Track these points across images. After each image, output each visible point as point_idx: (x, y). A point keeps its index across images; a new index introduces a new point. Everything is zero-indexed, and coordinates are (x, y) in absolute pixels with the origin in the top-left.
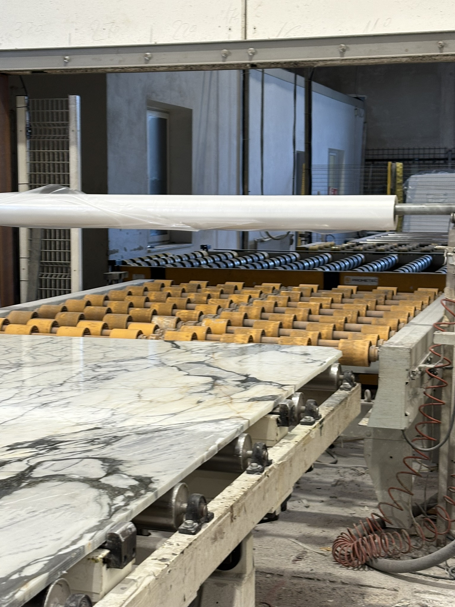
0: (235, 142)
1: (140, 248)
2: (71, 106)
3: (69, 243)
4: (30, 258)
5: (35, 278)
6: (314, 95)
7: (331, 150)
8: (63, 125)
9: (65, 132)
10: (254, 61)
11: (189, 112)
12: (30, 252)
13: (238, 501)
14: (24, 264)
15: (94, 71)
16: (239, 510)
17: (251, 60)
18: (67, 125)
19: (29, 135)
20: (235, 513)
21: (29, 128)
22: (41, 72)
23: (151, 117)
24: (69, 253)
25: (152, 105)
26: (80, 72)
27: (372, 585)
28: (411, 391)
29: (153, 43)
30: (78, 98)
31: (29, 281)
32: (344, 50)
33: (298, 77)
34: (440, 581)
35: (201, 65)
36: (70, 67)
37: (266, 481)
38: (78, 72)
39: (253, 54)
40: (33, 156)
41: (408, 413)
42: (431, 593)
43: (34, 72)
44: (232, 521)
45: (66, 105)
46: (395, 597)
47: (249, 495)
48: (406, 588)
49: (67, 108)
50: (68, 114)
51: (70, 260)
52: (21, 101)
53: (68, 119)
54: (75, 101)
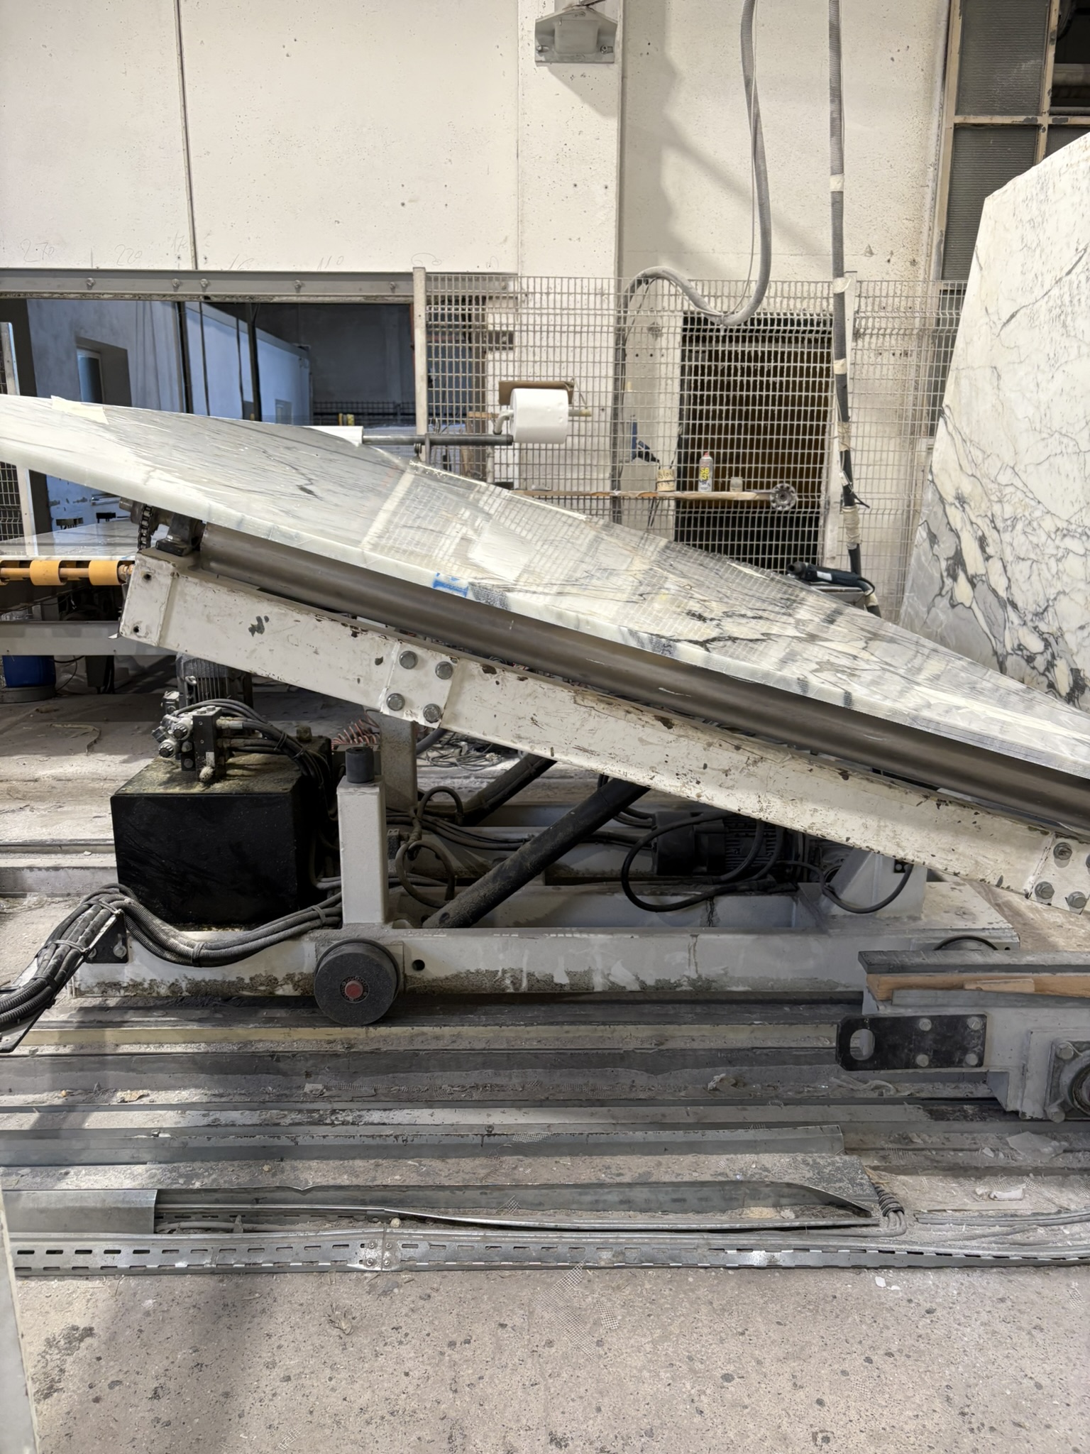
0: (176, 388)
2: (4, 334)
3: (17, 484)
6: (259, 342)
10: (207, 293)
11: (125, 351)
17: (204, 291)
18: (3, 355)
23: (81, 355)
24: (17, 496)
25: (82, 343)
29: (95, 268)
30: (10, 325)
33: (241, 323)
39: (207, 285)
50: (2, 343)
51: (18, 502)
53: (2, 348)
54: (7, 329)
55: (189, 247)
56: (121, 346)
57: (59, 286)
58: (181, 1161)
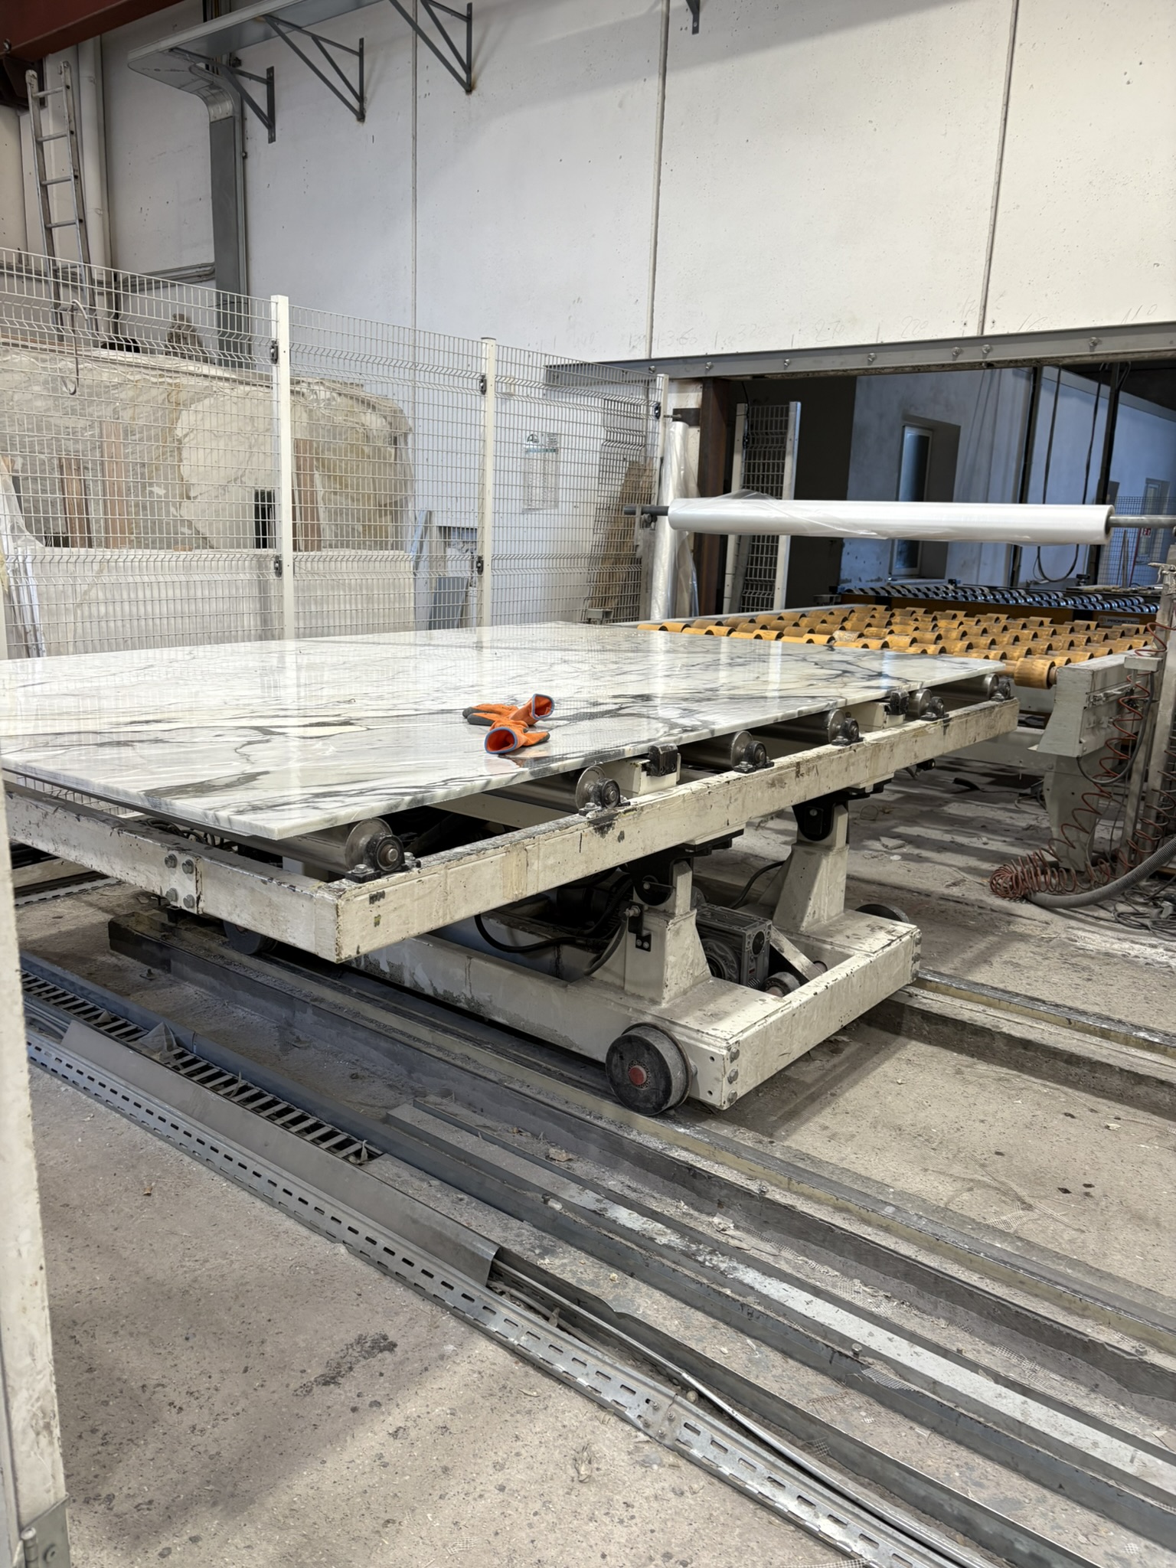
2: (792, 414)
3: (776, 559)
4: (735, 575)
5: (739, 595)
7: (1149, 481)
8: (781, 433)
9: (783, 441)
10: (989, 359)
11: (957, 429)
12: (736, 568)
13: (808, 761)
14: (728, 579)
15: (816, 375)
16: (809, 770)
17: (985, 357)
18: (785, 434)
19: (745, 445)
20: (803, 770)
21: (746, 437)
22: (762, 376)
23: (910, 434)
24: (775, 570)
25: (910, 420)
26: (801, 376)
27: (1023, 914)
28: (1092, 719)
29: (879, 342)
30: (799, 404)
31: (732, 598)
32: (1095, 344)
35: (929, 366)
36: (789, 370)
37: (850, 755)
38: (799, 376)
39: (988, 351)
40: (748, 468)
41: (1083, 741)
43: (755, 377)
44: (797, 776)
45: (786, 412)
49: (787, 415)
50: (787, 422)
51: (775, 577)
52: (741, 409)
53: (786, 428)
54: (796, 408)
55: (978, 310)
56: (954, 421)
57: (842, 363)
58: (550, 1234)
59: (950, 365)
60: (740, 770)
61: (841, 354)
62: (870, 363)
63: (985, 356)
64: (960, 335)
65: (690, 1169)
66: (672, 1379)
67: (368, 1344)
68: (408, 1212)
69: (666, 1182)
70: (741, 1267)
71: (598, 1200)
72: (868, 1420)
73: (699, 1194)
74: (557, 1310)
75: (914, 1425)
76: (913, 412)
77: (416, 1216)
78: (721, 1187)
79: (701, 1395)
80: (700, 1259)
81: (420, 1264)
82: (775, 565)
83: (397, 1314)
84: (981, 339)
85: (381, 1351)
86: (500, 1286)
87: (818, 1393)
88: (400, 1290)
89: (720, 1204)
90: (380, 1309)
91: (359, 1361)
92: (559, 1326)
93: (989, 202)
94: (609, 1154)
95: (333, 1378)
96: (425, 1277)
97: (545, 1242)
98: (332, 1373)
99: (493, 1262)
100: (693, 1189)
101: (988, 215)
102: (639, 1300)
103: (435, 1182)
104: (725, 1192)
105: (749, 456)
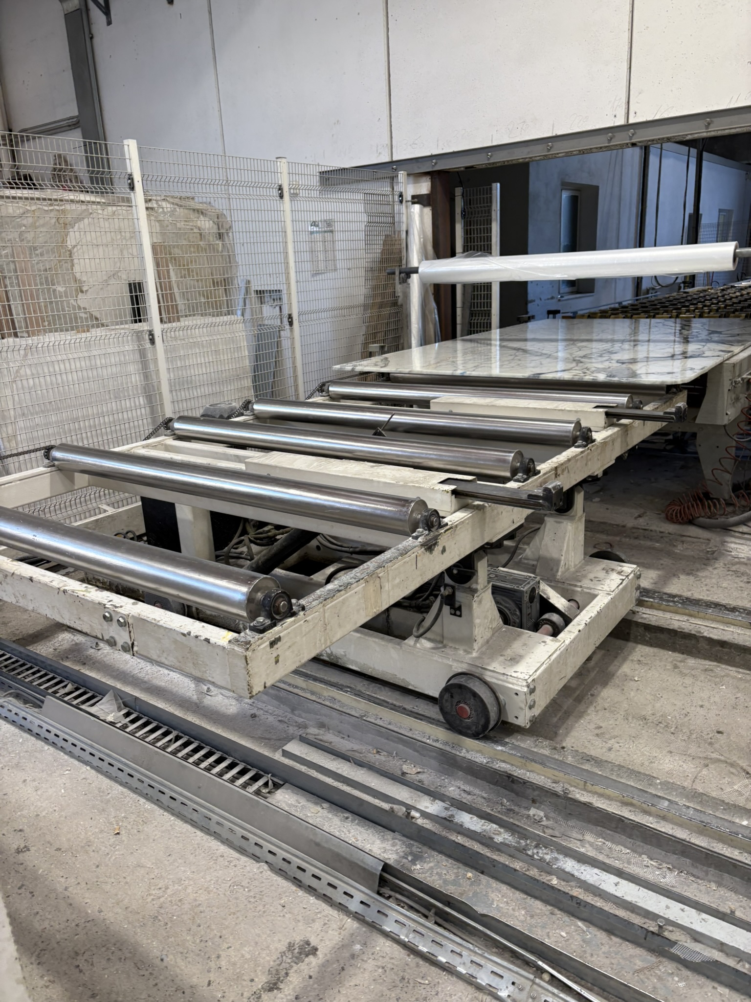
0: (634, 210)
1: (552, 298)
2: (494, 192)
3: (491, 294)
4: (463, 307)
5: (467, 321)
6: (704, 163)
7: (720, 211)
8: (488, 206)
9: (489, 212)
10: (634, 141)
11: (596, 188)
12: (463, 303)
13: (562, 464)
14: (459, 311)
15: (510, 163)
16: (563, 471)
17: (630, 140)
18: (491, 206)
19: (464, 216)
20: (559, 472)
21: (463, 211)
22: (472, 167)
23: (565, 195)
24: (491, 303)
25: (565, 185)
26: (500, 164)
27: (691, 535)
28: (733, 396)
29: (554, 135)
30: (499, 184)
31: (462, 324)
32: (709, 124)
33: (692, 149)
34: (746, 536)
35: (591, 149)
36: (491, 161)
37: (588, 454)
38: (498, 165)
39: (633, 135)
40: (467, 232)
41: (729, 413)
42: (736, 543)
43: (467, 168)
44: (556, 477)
45: (490, 191)
46: (708, 544)
47: (572, 461)
48: (718, 539)
49: (491, 193)
50: (491, 198)
51: (491, 307)
52: (458, 191)
53: (491, 202)
54: (497, 187)
55: (624, 106)
56: (594, 184)
57: (529, 153)
58: (416, 841)
59: (606, 147)
60: (518, 481)
61: (527, 146)
62: (549, 150)
63: (631, 138)
64: (612, 125)
65: (509, 777)
66: (527, 963)
67: (296, 951)
68: (311, 837)
69: (492, 786)
70: (561, 857)
71: (446, 809)
72: (681, 985)
73: (517, 794)
74: (433, 911)
75: (716, 985)
76: (567, 180)
77: (318, 840)
78: (534, 790)
79: (552, 976)
80: (530, 853)
81: (327, 878)
82: (491, 299)
83: (313, 921)
84: (627, 127)
85: (307, 956)
86: (387, 891)
87: (639, 964)
88: (312, 899)
89: (534, 801)
90: (300, 918)
91: (292, 967)
92: (436, 923)
93: (627, 26)
94: (446, 767)
95: (275, 984)
96: (330, 889)
97: (414, 849)
98: (274, 980)
99: (381, 875)
100: (512, 791)
101: (627, 35)
102: (492, 895)
103: (326, 805)
104: (536, 793)
105: (467, 225)
